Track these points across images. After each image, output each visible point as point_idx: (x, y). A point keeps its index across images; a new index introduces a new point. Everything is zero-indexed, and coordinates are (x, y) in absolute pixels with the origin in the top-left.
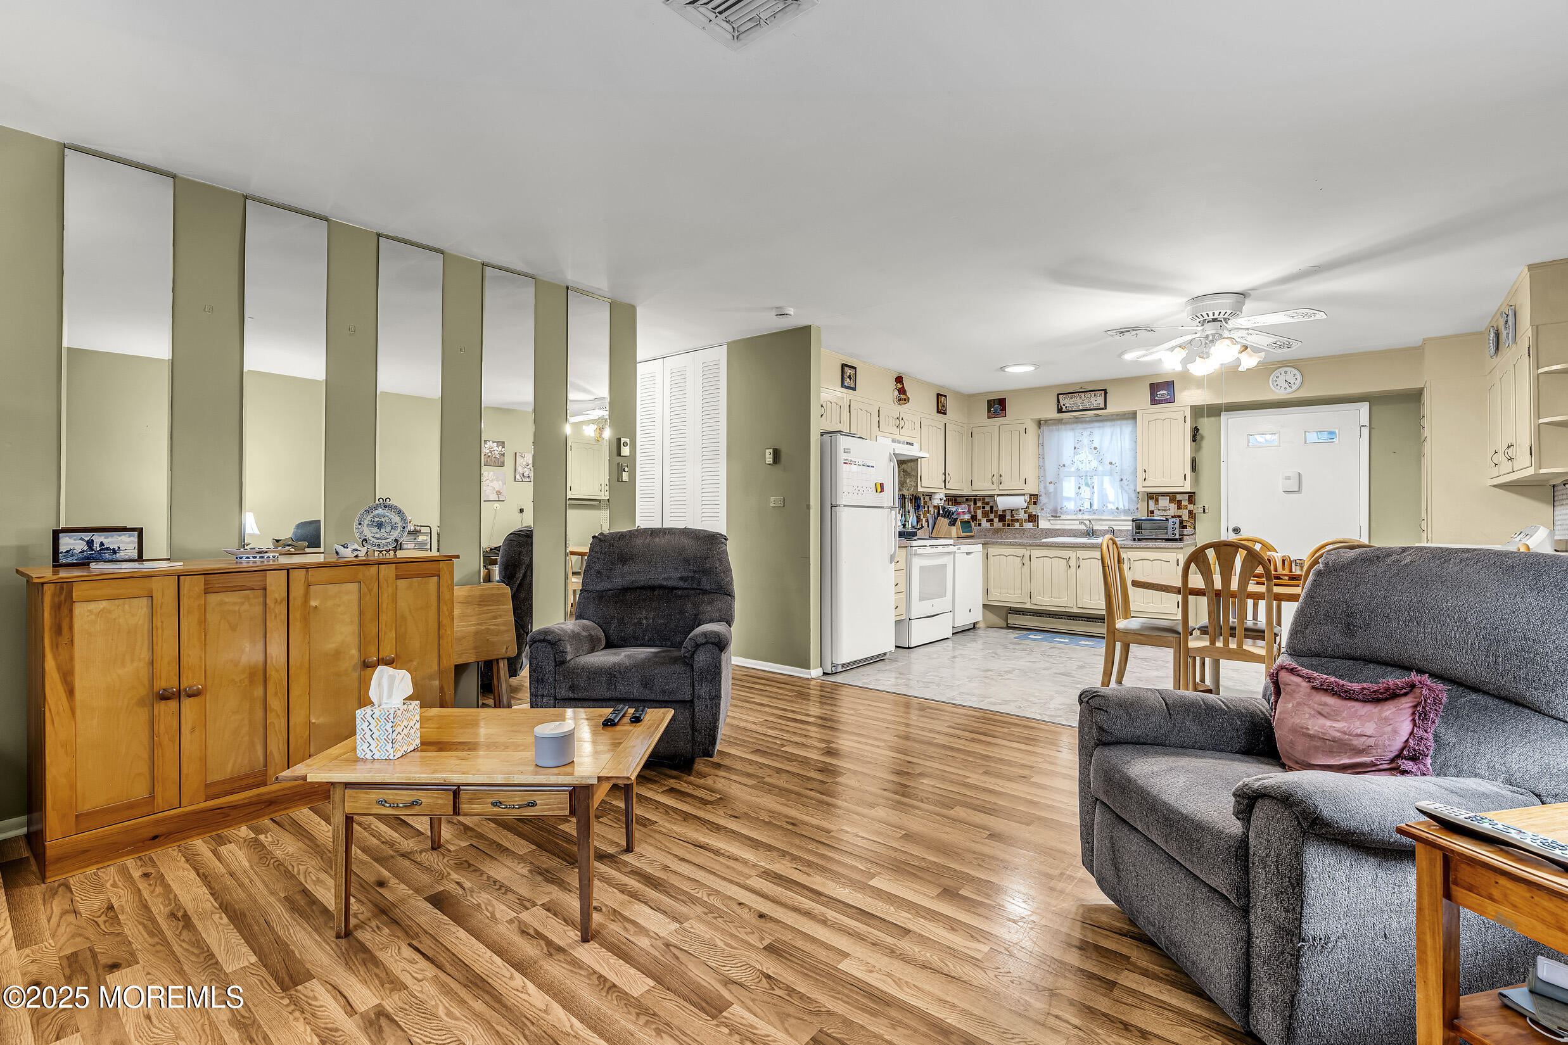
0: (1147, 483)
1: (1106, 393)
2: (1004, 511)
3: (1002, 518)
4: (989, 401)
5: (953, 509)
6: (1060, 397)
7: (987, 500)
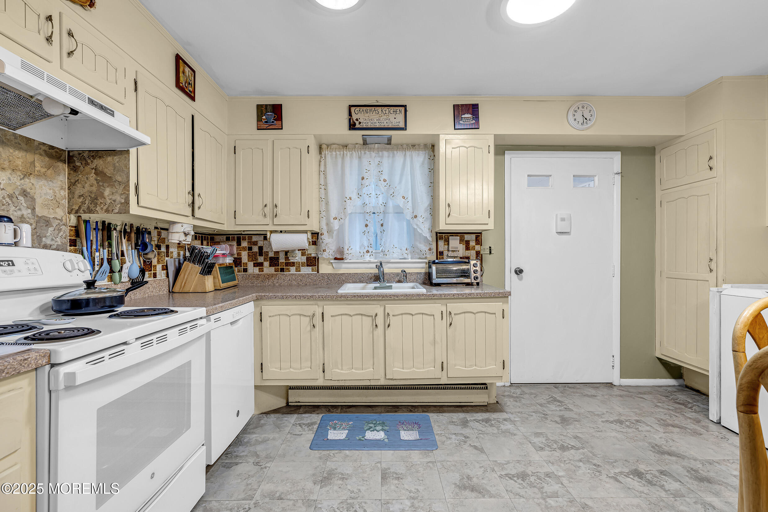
0: (449, 220)
1: (406, 111)
2: (277, 253)
3: (274, 262)
4: (259, 107)
5: (208, 249)
6: (353, 109)
7: (254, 239)
